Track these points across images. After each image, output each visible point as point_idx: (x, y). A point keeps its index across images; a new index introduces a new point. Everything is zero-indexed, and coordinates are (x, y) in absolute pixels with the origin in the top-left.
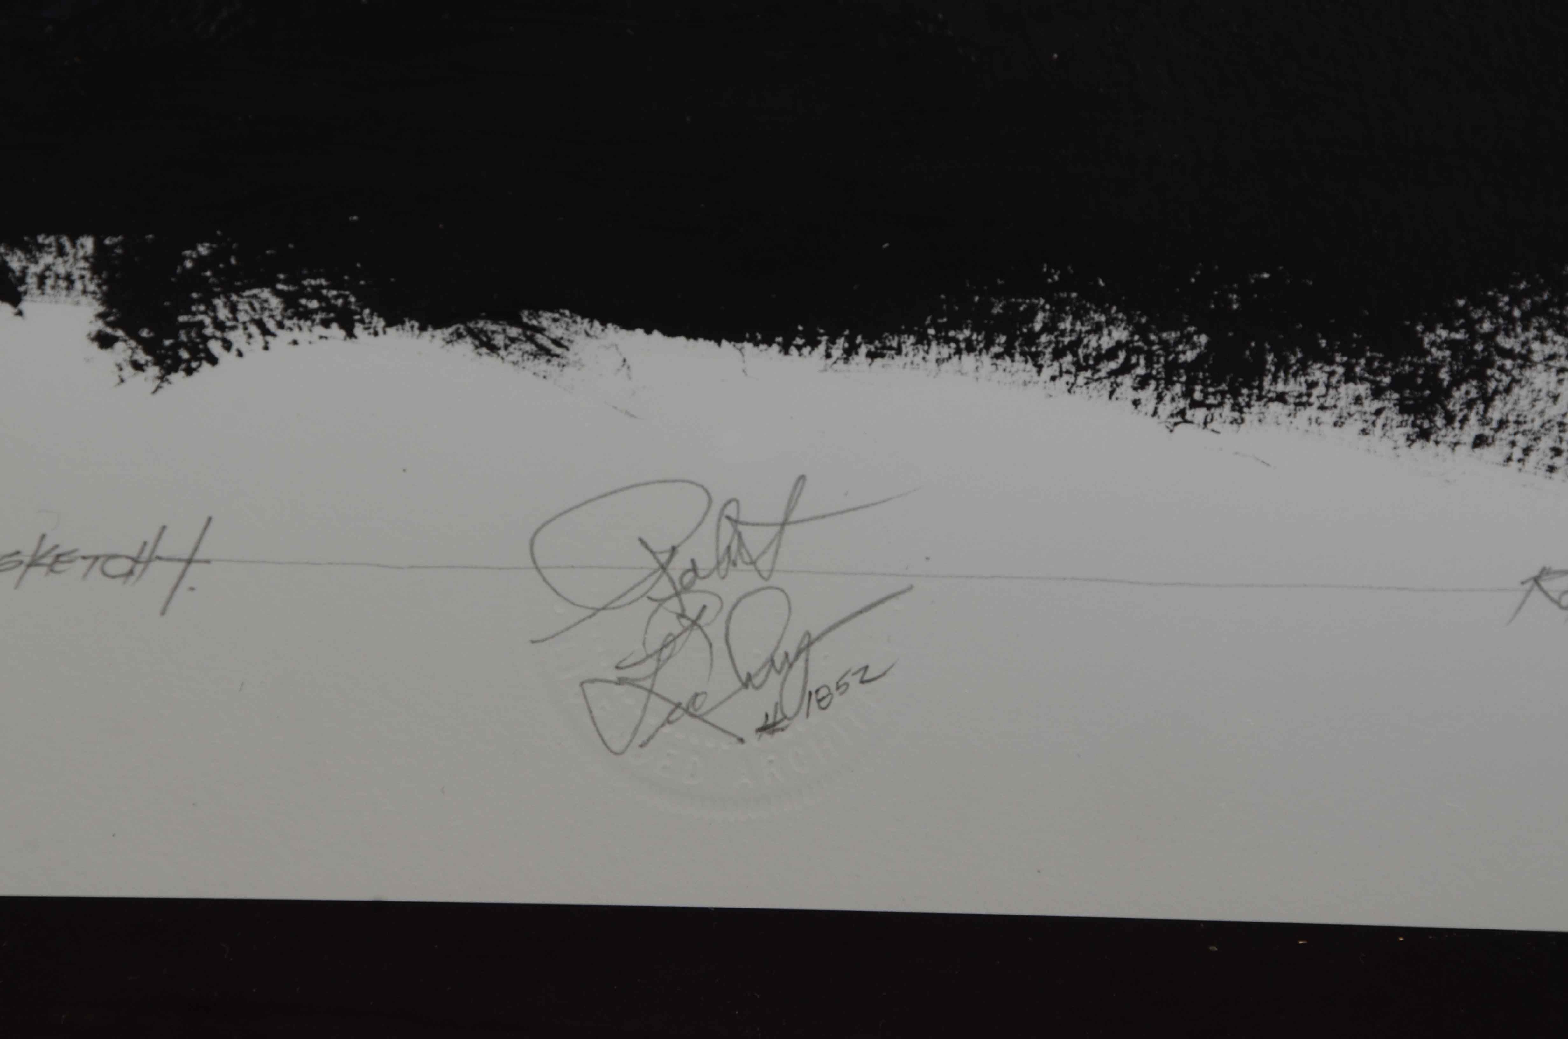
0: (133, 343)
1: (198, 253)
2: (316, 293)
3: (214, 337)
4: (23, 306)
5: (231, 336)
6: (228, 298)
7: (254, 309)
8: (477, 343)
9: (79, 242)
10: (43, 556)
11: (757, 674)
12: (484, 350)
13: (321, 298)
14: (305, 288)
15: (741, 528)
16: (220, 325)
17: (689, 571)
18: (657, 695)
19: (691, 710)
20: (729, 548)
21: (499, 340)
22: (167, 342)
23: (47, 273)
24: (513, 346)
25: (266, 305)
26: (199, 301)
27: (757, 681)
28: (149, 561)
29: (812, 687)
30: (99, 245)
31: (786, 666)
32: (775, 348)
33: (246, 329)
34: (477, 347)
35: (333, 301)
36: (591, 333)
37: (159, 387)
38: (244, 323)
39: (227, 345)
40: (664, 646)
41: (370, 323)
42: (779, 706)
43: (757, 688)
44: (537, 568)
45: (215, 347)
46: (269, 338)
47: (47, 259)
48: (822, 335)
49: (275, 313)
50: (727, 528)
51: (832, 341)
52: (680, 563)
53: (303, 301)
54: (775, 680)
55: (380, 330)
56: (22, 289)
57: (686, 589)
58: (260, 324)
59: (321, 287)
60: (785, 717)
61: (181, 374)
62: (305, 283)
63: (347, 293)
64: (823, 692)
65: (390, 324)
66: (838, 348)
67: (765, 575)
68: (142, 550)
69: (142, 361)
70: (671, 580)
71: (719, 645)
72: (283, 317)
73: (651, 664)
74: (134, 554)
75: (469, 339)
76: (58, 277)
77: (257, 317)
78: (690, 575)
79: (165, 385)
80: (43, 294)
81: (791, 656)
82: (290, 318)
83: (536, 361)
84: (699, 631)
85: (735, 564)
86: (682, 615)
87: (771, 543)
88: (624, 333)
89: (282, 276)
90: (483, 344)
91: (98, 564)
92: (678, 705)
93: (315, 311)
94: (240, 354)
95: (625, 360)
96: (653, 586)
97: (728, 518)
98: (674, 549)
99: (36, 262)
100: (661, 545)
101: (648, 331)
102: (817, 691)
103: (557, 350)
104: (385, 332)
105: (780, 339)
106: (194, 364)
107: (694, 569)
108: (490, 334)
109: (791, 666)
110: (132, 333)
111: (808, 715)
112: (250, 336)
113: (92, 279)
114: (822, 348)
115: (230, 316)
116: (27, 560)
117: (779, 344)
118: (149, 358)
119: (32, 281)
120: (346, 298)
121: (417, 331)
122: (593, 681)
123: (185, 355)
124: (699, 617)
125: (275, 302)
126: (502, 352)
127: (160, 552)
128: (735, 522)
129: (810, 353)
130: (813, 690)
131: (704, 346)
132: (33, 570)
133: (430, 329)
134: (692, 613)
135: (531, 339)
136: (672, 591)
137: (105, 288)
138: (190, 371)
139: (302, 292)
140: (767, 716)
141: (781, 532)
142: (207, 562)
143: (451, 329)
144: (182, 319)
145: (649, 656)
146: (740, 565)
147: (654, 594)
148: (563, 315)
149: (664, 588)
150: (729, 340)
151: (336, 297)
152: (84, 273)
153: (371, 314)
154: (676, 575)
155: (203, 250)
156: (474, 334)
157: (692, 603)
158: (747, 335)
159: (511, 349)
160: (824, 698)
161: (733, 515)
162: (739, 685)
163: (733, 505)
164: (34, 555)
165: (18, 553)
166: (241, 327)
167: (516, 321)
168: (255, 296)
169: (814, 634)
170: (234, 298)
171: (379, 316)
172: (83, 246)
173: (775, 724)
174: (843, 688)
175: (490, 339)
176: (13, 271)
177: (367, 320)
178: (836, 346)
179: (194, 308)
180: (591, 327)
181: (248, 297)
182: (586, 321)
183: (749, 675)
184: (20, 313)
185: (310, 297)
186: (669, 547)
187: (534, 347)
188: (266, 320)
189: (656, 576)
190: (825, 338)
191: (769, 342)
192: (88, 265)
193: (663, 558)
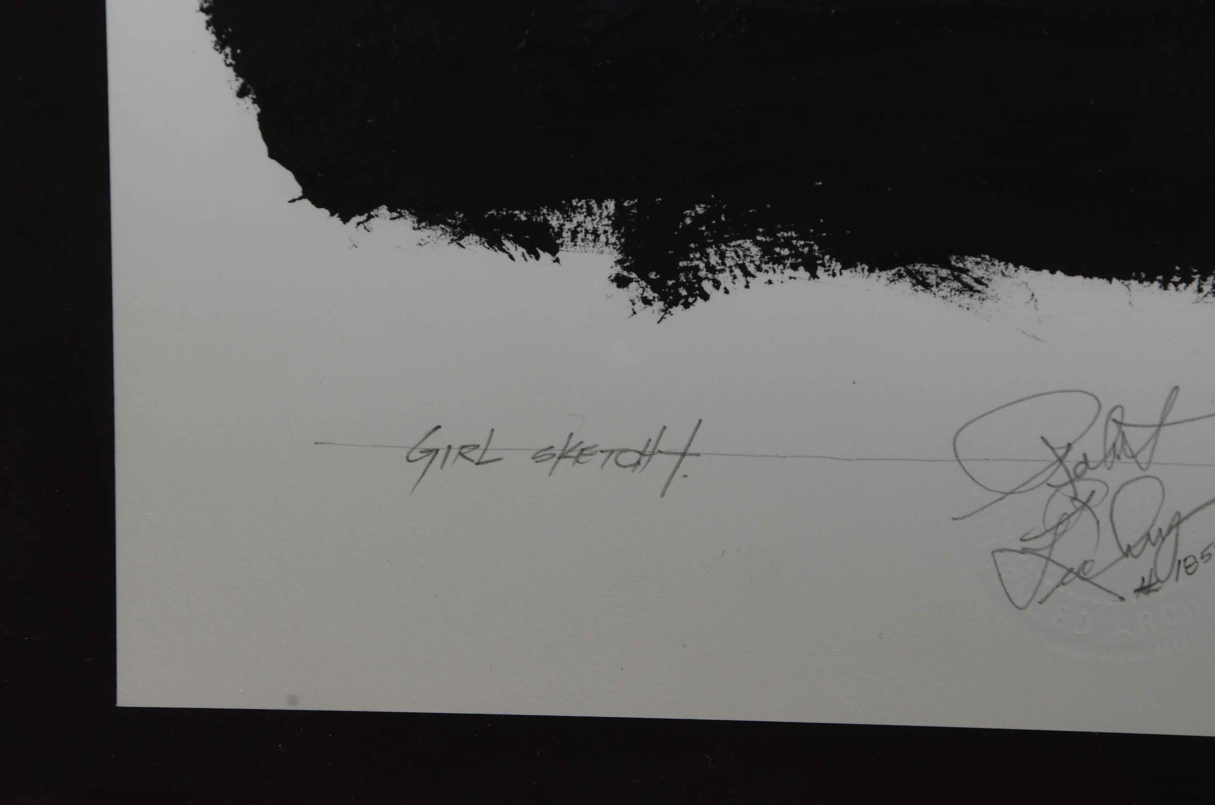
0: (644, 284)
1: (696, 212)
2: (787, 243)
3: (707, 278)
4: (559, 255)
5: (720, 277)
6: (718, 247)
7: (738, 256)
8: (914, 281)
9: (604, 204)
10: (570, 451)
11: (1135, 546)
12: (920, 287)
13: (791, 247)
14: (779, 239)
15: (1124, 428)
16: (711, 269)
17: (1081, 463)
18: (1054, 562)
19: (1081, 574)
20: (1114, 445)
21: (932, 279)
22: (670, 283)
23: (579, 229)
24: (943, 284)
25: (748, 253)
26: (695, 250)
27: (1135, 552)
28: (653, 454)
29: (1181, 556)
30: (618, 206)
31: (1160, 539)
32: (1156, 284)
33: (731, 271)
34: (914, 285)
35: (801, 250)
36: (1006, 273)
37: (662, 318)
38: (730, 267)
39: (717, 285)
40: (1060, 523)
41: (830, 266)
42: (1153, 571)
43: (1135, 557)
44: (959, 460)
45: (707, 286)
46: (750, 279)
47: (579, 218)
48: (1195, 274)
49: (755, 259)
50: (1113, 429)
51: (1204, 279)
52: (1075, 456)
53: (777, 250)
54: (1150, 550)
55: (837, 272)
56: (559, 242)
57: (1079, 477)
58: (743, 268)
59: (792, 238)
60: (1159, 580)
61: (680, 307)
62: (779, 235)
63: (812, 243)
64: (1190, 561)
65: (844, 267)
66: (1208, 284)
67: (1144, 466)
68: (647, 445)
69: (651, 298)
70: (1067, 470)
71: (1105, 522)
72: (761, 262)
73: (1048, 538)
74: (641, 449)
75: (908, 279)
76: (587, 232)
77: (741, 262)
78: (1083, 466)
79: (667, 316)
80: (575, 245)
81: (1164, 531)
82: (766, 263)
83: (962, 296)
84: (1089, 512)
85: (1119, 458)
86: (1075, 498)
87: (1148, 442)
88: (1033, 272)
89: (761, 230)
90: (919, 283)
91: (613, 456)
92: (1071, 570)
93: (786, 257)
94: (727, 292)
95: (1033, 295)
96: (1051, 475)
97: (1114, 420)
98: (1069, 446)
99: (571, 221)
100: (1059, 442)
101: (1053, 272)
102: (1185, 560)
103: (979, 287)
104: (841, 274)
105: (1160, 277)
106: (691, 300)
107: (1086, 462)
108: (925, 274)
109: (1164, 539)
110: (643, 276)
111: (1177, 579)
112: (735, 277)
113: (613, 233)
114: (1195, 285)
115: (720, 261)
116: (558, 453)
117: (1159, 281)
118: (656, 295)
119: (567, 235)
120: (811, 246)
121: (866, 273)
122: (1002, 551)
123: (684, 292)
124: (1089, 500)
125: (755, 250)
126: (934, 289)
127: (660, 447)
128: (1120, 424)
129: (1185, 288)
130: (1182, 559)
131: (1098, 283)
132: (562, 461)
133: (877, 271)
134: (1083, 497)
135: (958, 279)
136: (1067, 479)
137: (623, 240)
138: (687, 305)
139: (776, 243)
140: (1143, 579)
141: (1157, 432)
142: (698, 455)
143: (894, 271)
144: (681, 264)
145: (1047, 531)
146: (1123, 458)
147: (1052, 481)
148: (983, 259)
149: (1061, 477)
150: (1119, 278)
151: (803, 246)
152: (607, 228)
153: (831, 259)
154: (1070, 467)
155: (700, 210)
156: (911, 274)
157: (1083, 488)
158: (1134, 274)
159: (941, 286)
160: (1190, 566)
161: (1119, 419)
162: (1120, 554)
163: (1119, 410)
164: (564, 450)
165: (552, 447)
166: (728, 270)
167: (946, 265)
168: (739, 246)
169: (1184, 514)
170: (723, 247)
171: (837, 261)
172: (606, 207)
173: (1150, 586)
174: (1206, 558)
175: (924, 279)
176: (553, 228)
177: (827, 265)
178: (1207, 282)
179: (691, 256)
180: (1007, 268)
181: (734, 246)
182: (1002, 263)
183: (1129, 546)
184: (557, 260)
185: (782, 246)
186: (1065, 444)
187: (960, 285)
188: (747, 264)
189: (1054, 467)
190: (1198, 276)
191: (1151, 279)
192: (610, 222)
193: (1061, 453)
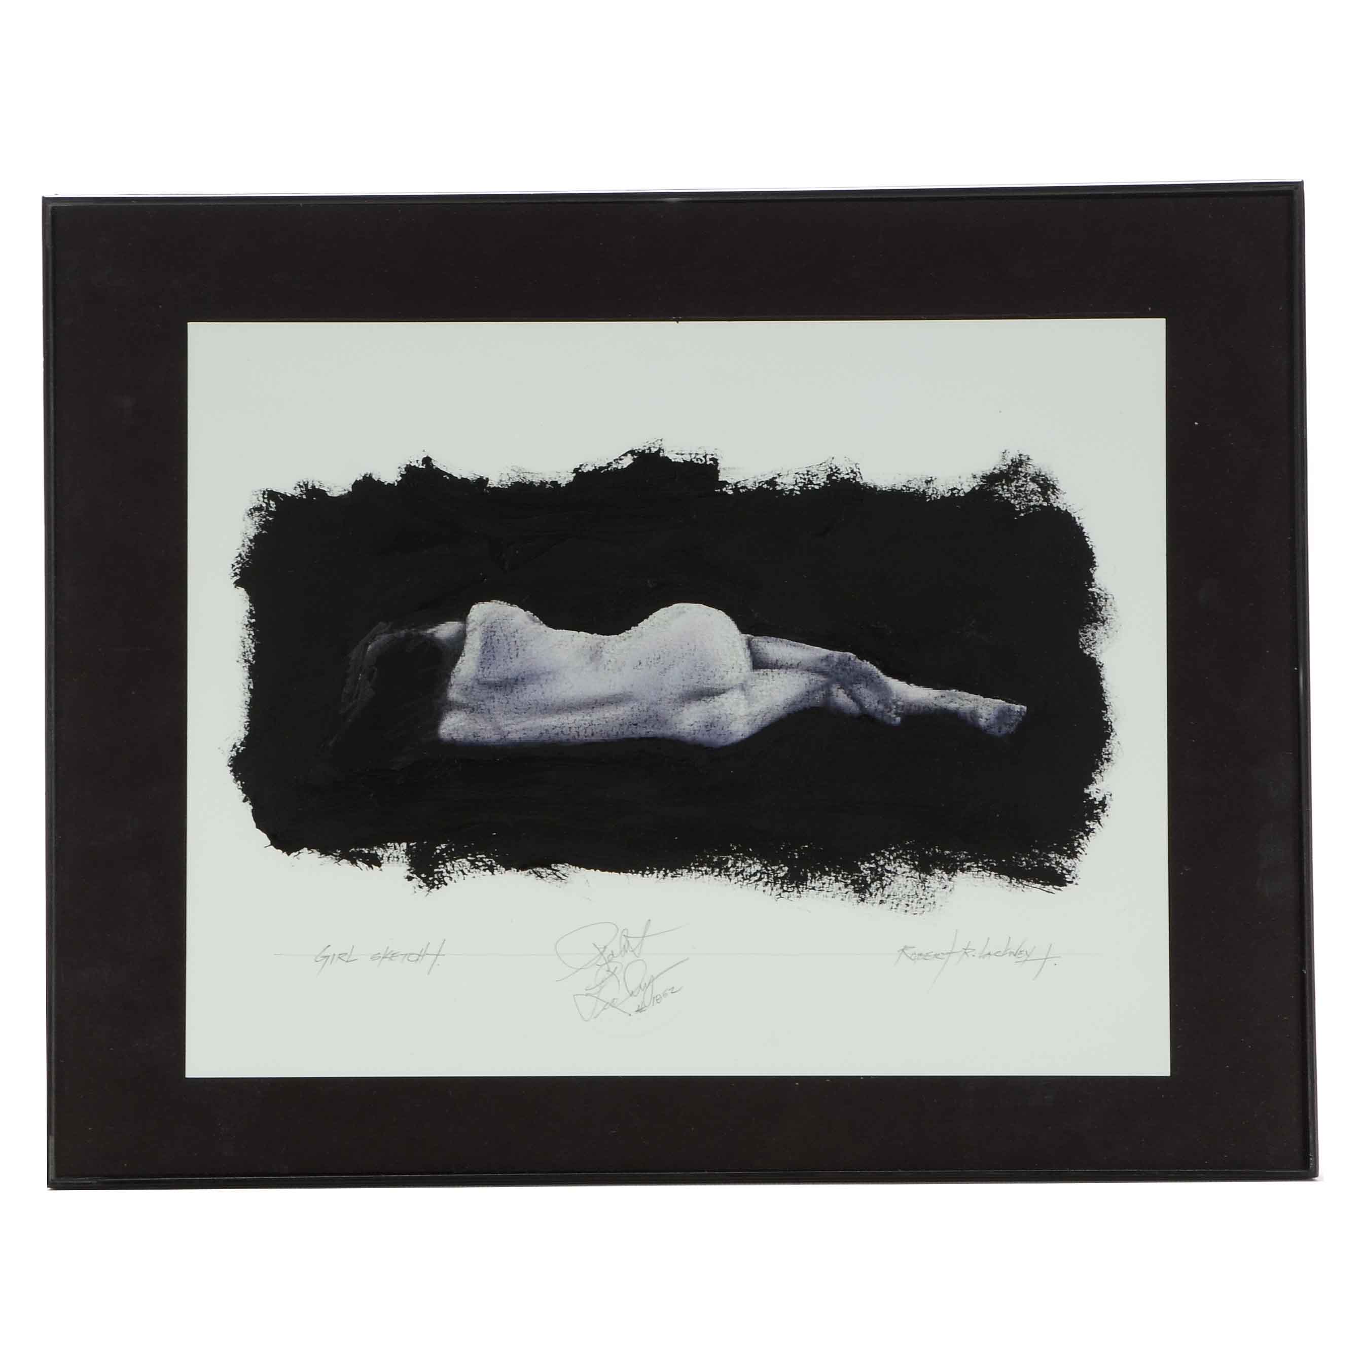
0: (419, 879)
1: (441, 847)
2: (481, 860)
3: (446, 876)
4: (382, 867)
5: (452, 875)
6: (451, 862)
7: (460, 866)
8: (536, 875)
10: (387, 955)
11: (635, 992)
12: (539, 878)
13: (483, 862)
14: (477, 858)
15: (629, 939)
16: (448, 872)
17: (610, 955)
18: (601, 1000)
19: (612, 1004)
20: (624, 946)
21: (544, 875)
22: (431, 879)
23: (391, 856)
24: (549, 876)
25: (464, 865)
26: (442, 864)
27: (635, 994)
28: (424, 955)
29: (654, 995)
30: (408, 846)
31: (646, 988)
32: (639, 874)
33: (457, 873)
34: (536, 877)
35: (487, 863)
36: (576, 871)
37: (428, 894)
38: (457, 871)
39: (451, 879)
40: (603, 982)
41: (500, 869)
42: (643, 1002)
43: (635, 996)
44: (558, 955)
45: (447, 880)
46: (465, 876)
47: (390, 851)
49: (467, 867)
50: (624, 939)
52: (608, 952)
53: (477, 863)
54: (642, 993)
55: (503, 872)
56: (382, 862)
57: (610, 961)
59: (483, 858)
60: (645, 1006)
61: (435, 889)
62: (478, 856)
63: (492, 859)
64: (658, 997)
65: (506, 870)
67: (637, 956)
68: (421, 951)
69: (422, 885)
70: (604, 958)
71: (622, 981)
72: (470, 868)
73: (598, 989)
74: (419, 953)
75: (534, 874)
76: (394, 857)
77: (461, 869)
78: (611, 956)
79: (430, 893)
80: (389, 863)
81: (647, 984)
82: (472, 869)
83: (557, 882)
84: (614, 976)
85: (626, 951)
86: (608, 971)
87: (639, 944)
88: (587, 871)
89: (469, 854)
90: (538, 876)
91: (407, 956)
92: (608, 1003)
93: (481, 866)
94: (455, 882)
95: (587, 880)
96: (598, 960)
97: (624, 936)
99: (387, 852)
100: (601, 945)
101: (595, 870)
102: (656, 997)
103: (564, 878)
105: (641, 872)
106: (440, 886)
107: (613, 954)
108: (541, 872)
110: (419, 876)
111: (653, 1005)
112: (459, 875)
113: (405, 857)
114: (655, 875)
115: (452, 869)
116: (382, 956)
118: (425, 884)
119: (385, 858)
120: (491, 861)
121: (516, 872)
122: (577, 995)
124: (615, 971)
125: (468, 863)
126: (545, 879)
127: (428, 952)
128: (626, 937)
132: (384, 960)
134: (612, 970)
135: (555, 874)
136: (605, 962)
137: (410, 860)
138: (438, 888)
139: (476, 860)
140: (639, 1006)
141: (642, 940)
142: (444, 955)
143: (528, 871)
144: (436, 870)
145: (597, 985)
146: (628, 952)
147: (599, 963)
148: (566, 865)
149: (602, 961)
151: (488, 861)
152: (403, 855)
153: (500, 866)
154: (606, 956)
155: (443, 846)
157: (612, 966)
158: (630, 870)
159: (548, 878)
160: (659, 999)
161: (626, 934)
162: (629, 995)
163: (626, 931)
164: (384, 955)
165: (379, 953)
166: (456, 872)
167: (550, 868)
168: (460, 862)
169: (655, 976)
170: (453, 862)
171: (503, 867)
172: (402, 846)
173: (642, 1009)
174: (665, 995)
175: (541, 874)
176: (379, 856)
178: (660, 873)
179: (440, 866)
180: (576, 869)
181: (459, 862)
182: (574, 867)
183: (632, 992)
184: (381, 870)
185: (479, 861)
186: (604, 947)
187: (556, 877)
188: (464, 870)
189: (598, 957)
190: (656, 871)
191: (637, 872)
192: (404, 853)
193: (602, 950)
